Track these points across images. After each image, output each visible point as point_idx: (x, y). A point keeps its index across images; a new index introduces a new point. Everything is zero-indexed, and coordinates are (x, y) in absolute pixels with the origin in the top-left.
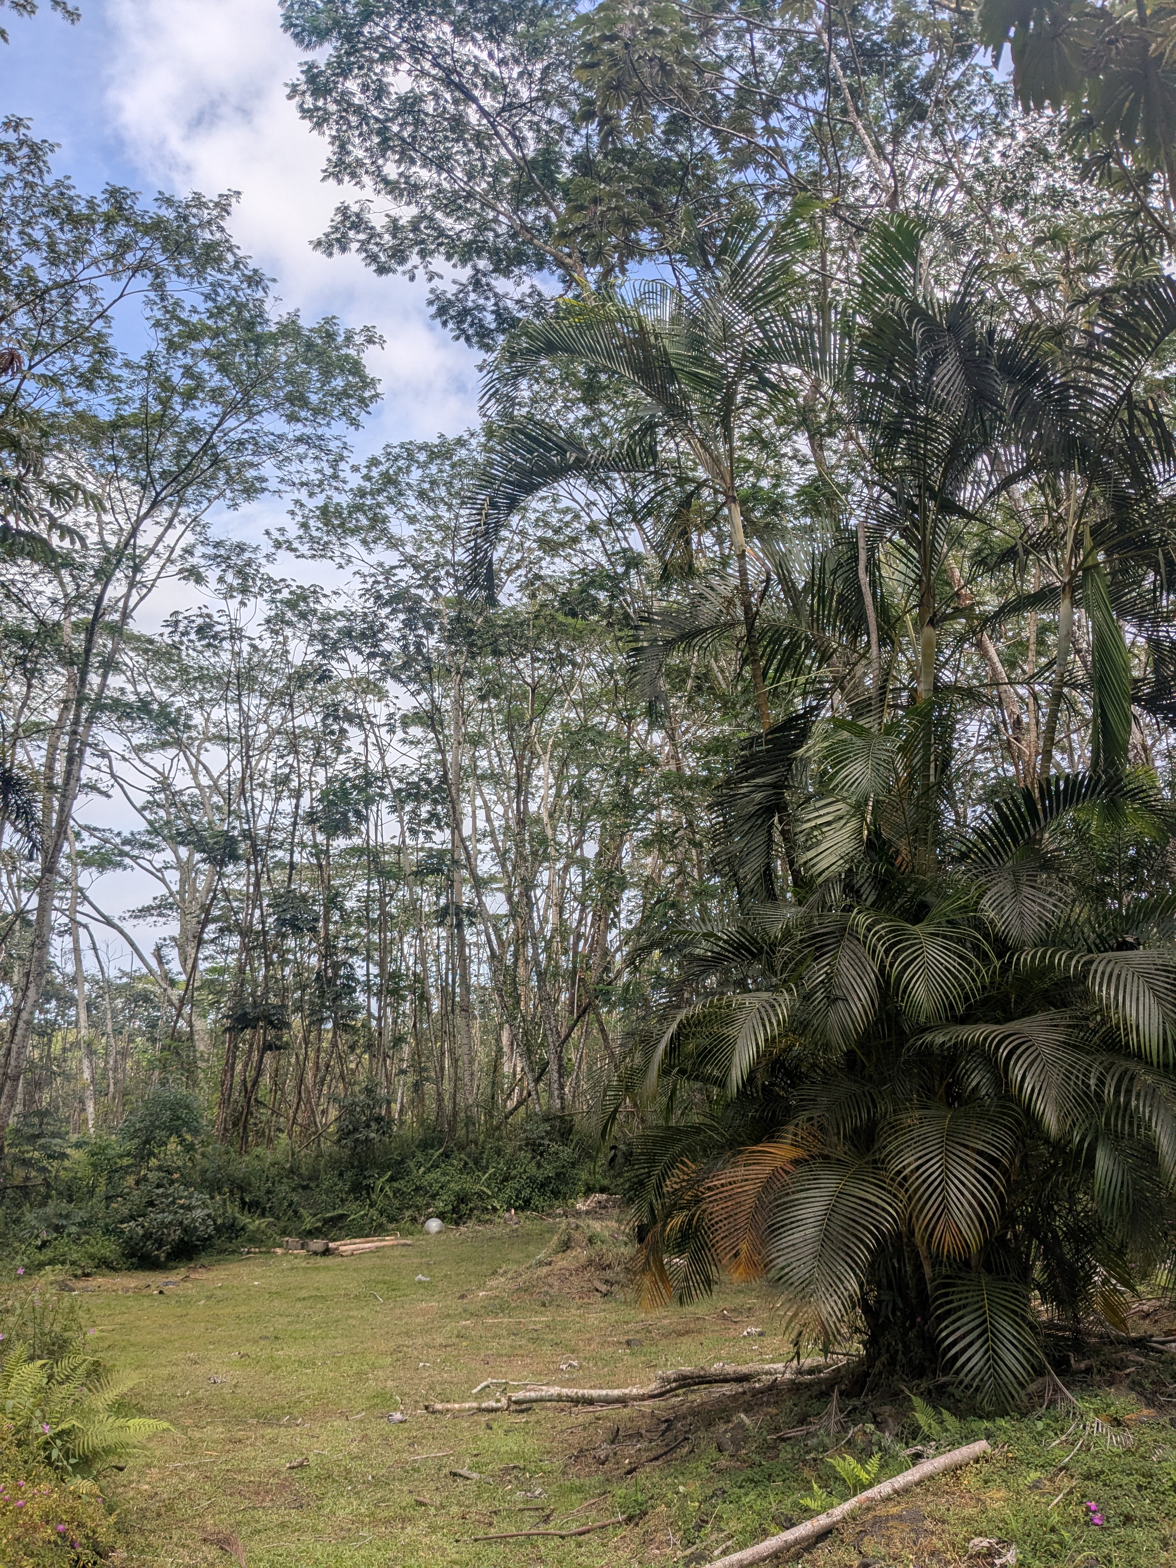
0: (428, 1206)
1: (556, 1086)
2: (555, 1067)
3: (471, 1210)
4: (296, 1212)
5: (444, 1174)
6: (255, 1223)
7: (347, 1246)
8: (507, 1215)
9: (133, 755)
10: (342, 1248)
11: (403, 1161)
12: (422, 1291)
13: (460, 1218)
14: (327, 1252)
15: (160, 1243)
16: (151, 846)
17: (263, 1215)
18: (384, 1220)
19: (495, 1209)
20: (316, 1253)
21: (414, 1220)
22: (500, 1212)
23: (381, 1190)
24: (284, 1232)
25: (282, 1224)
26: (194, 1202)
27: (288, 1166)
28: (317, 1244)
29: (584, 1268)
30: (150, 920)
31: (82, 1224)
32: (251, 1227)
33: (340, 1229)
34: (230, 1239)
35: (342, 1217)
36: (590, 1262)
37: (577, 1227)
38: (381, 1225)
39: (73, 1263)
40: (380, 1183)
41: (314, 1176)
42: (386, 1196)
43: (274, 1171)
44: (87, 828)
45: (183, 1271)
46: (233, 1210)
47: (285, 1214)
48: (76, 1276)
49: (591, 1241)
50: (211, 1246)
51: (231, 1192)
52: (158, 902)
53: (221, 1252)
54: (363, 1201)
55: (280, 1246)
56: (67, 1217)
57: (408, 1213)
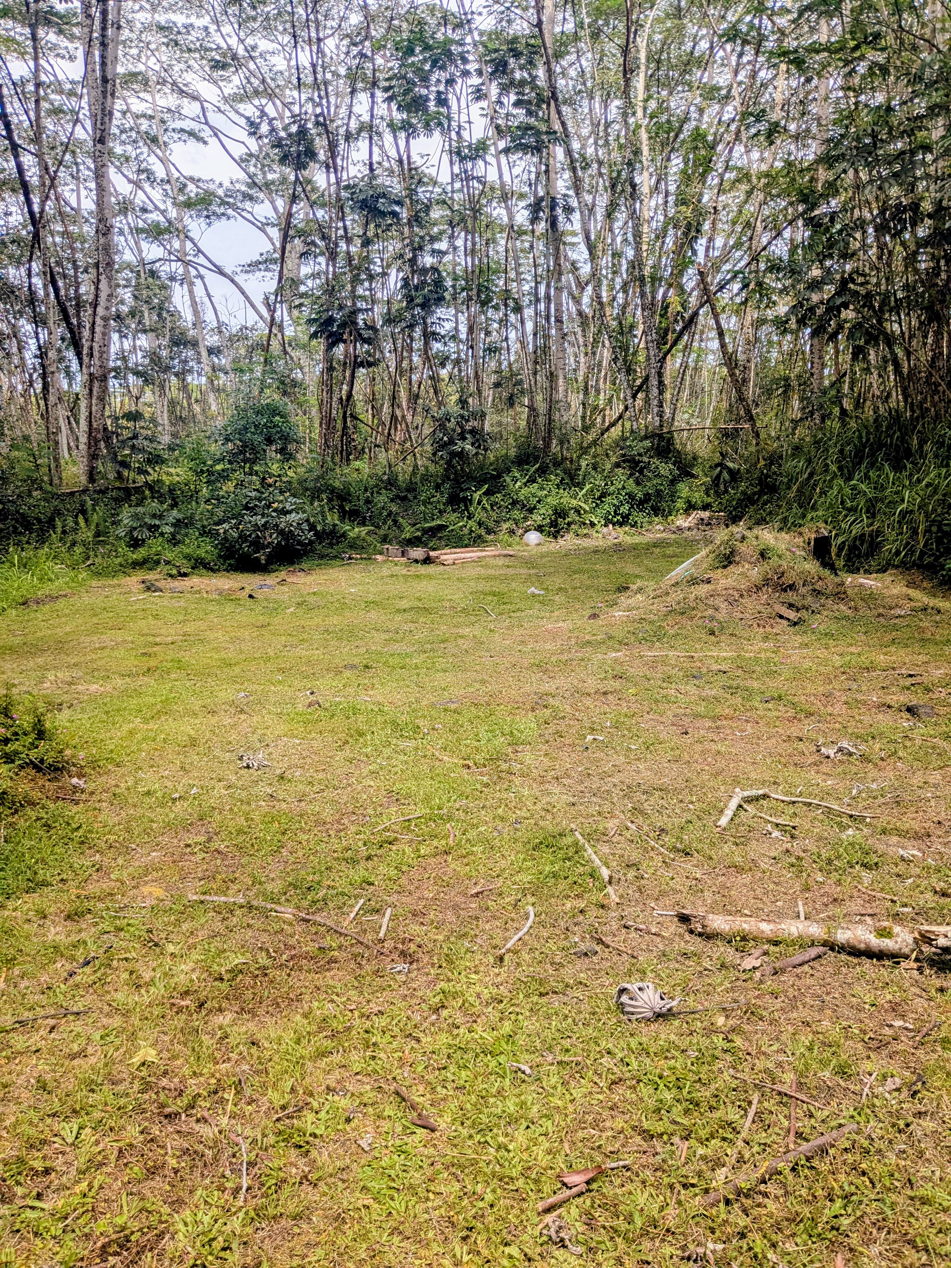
0: (525, 519)
1: (656, 402)
2: (656, 383)
3: (569, 524)
4: (395, 522)
5: (542, 488)
6: (356, 531)
7: (448, 555)
8: (605, 530)
9: (227, 107)
10: (443, 557)
11: (499, 476)
12: (538, 606)
13: (558, 532)
14: (428, 560)
15: (257, 545)
16: (251, 198)
17: (364, 524)
18: (483, 532)
19: (593, 524)
20: (416, 561)
21: (512, 532)
22: (598, 527)
23: (479, 503)
24: (385, 540)
25: (382, 532)
26: (288, 507)
27: (386, 477)
28: (418, 553)
29: (758, 588)
30: (259, 274)
31: (178, 524)
32: (351, 534)
33: (440, 538)
34: (331, 545)
35: (441, 528)
36: (767, 581)
37: (744, 538)
38: (480, 536)
39: (168, 563)
40: (476, 496)
41: (411, 488)
42: (484, 508)
43: (372, 482)
44: (192, 179)
45: (283, 574)
46: (332, 518)
47: (385, 523)
48: (171, 576)
49: (763, 555)
50: (312, 551)
51: (330, 500)
52: (264, 257)
53: (322, 557)
54: (462, 513)
55: (381, 553)
56: (161, 517)
57: (505, 526)
